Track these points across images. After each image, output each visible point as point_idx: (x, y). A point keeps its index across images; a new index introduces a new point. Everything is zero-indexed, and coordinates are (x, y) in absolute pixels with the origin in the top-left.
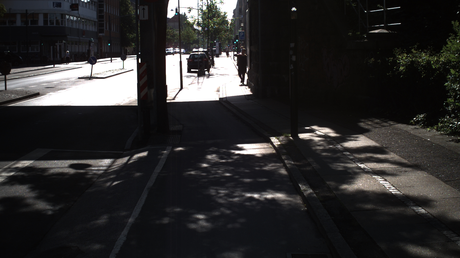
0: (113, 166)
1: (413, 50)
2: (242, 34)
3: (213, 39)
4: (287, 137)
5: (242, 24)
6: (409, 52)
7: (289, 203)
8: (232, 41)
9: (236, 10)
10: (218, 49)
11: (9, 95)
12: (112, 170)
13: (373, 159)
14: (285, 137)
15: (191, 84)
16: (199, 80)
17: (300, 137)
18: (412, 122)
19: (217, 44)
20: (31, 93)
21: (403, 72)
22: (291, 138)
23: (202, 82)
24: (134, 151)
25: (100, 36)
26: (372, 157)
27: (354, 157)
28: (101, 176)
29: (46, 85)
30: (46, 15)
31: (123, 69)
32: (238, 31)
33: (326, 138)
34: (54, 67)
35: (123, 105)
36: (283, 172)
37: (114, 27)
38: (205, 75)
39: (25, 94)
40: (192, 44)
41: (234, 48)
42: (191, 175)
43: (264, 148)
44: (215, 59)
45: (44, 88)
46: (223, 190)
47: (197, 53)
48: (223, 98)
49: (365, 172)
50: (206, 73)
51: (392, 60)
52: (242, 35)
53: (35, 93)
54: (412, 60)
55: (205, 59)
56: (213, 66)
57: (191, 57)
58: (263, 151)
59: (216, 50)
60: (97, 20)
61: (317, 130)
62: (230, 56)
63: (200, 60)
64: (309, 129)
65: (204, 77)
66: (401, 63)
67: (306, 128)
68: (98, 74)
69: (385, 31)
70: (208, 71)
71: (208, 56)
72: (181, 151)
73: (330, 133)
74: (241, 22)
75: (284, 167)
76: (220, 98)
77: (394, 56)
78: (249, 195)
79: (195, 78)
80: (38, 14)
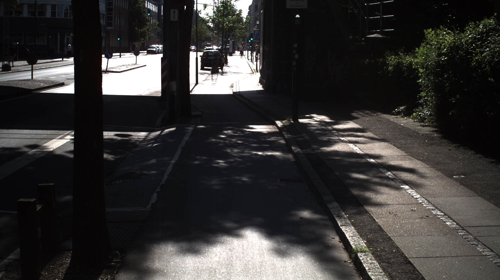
0: (149, 136)
1: (400, 53)
2: (257, 32)
3: (227, 37)
4: (289, 121)
5: (257, 21)
6: (397, 54)
7: (283, 157)
8: (246, 39)
9: (252, 6)
10: (232, 47)
11: (38, 83)
12: (149, 138)
13: (353, 136)
14: (288, 121)
15: (206, 80)
16: (213, 77)
17: (299, 121)
18: (394, 113)
19: (231, 42)
20: (57, 83)
21: (391, 71)
22: (292, 121)
23: (216, 79)
24: (163, 127)
25: (108, 29)
26: (352, 134)
27: (339, 134)
28: (141, 142)
29: (65, 77)
30: (54, 7)
31: (135, 64)
32: (253, 29)
33: (320, 122)
34: (63, 60)
35: (145, 95)
36: (283, 142)
37: (123, 21)
38: (219, 73)
39: (52, 83)
40: (204, 41)
41: (248, 47)
42: (212, 141)
43: (270, 128)
44: (229, 58)
45: (65, 80)
46: (237, 150)
47: (210, 51)
48: (236, 92)
49: (343, 141)
50: (220, 70)
51: (382, 61)
52: (256, 34)
53: (60, 83)
54: (399, 61)
55: (219, 57)
56: (226, 64)
57: (205, 54)
58: (269, 130)
59: (230, 49)
60: (105, 13)
61: (315, 117)
62: (244, 55)
63: (214, 58)
64: (309, 116)
65: (218, 74)
66: (390, 64)
67: (306, 116)
68: (112, 68)
69: (380, 36)
70: (222, 69)
71: (222, 54)
72: (202, 128)
73: (325, 119)
74: (256, 19)
75: (284, 139)
76: (234, 93)
77: (384, 58)
78: (255, 152)
79: (208, 75)
80: (46, 5)
